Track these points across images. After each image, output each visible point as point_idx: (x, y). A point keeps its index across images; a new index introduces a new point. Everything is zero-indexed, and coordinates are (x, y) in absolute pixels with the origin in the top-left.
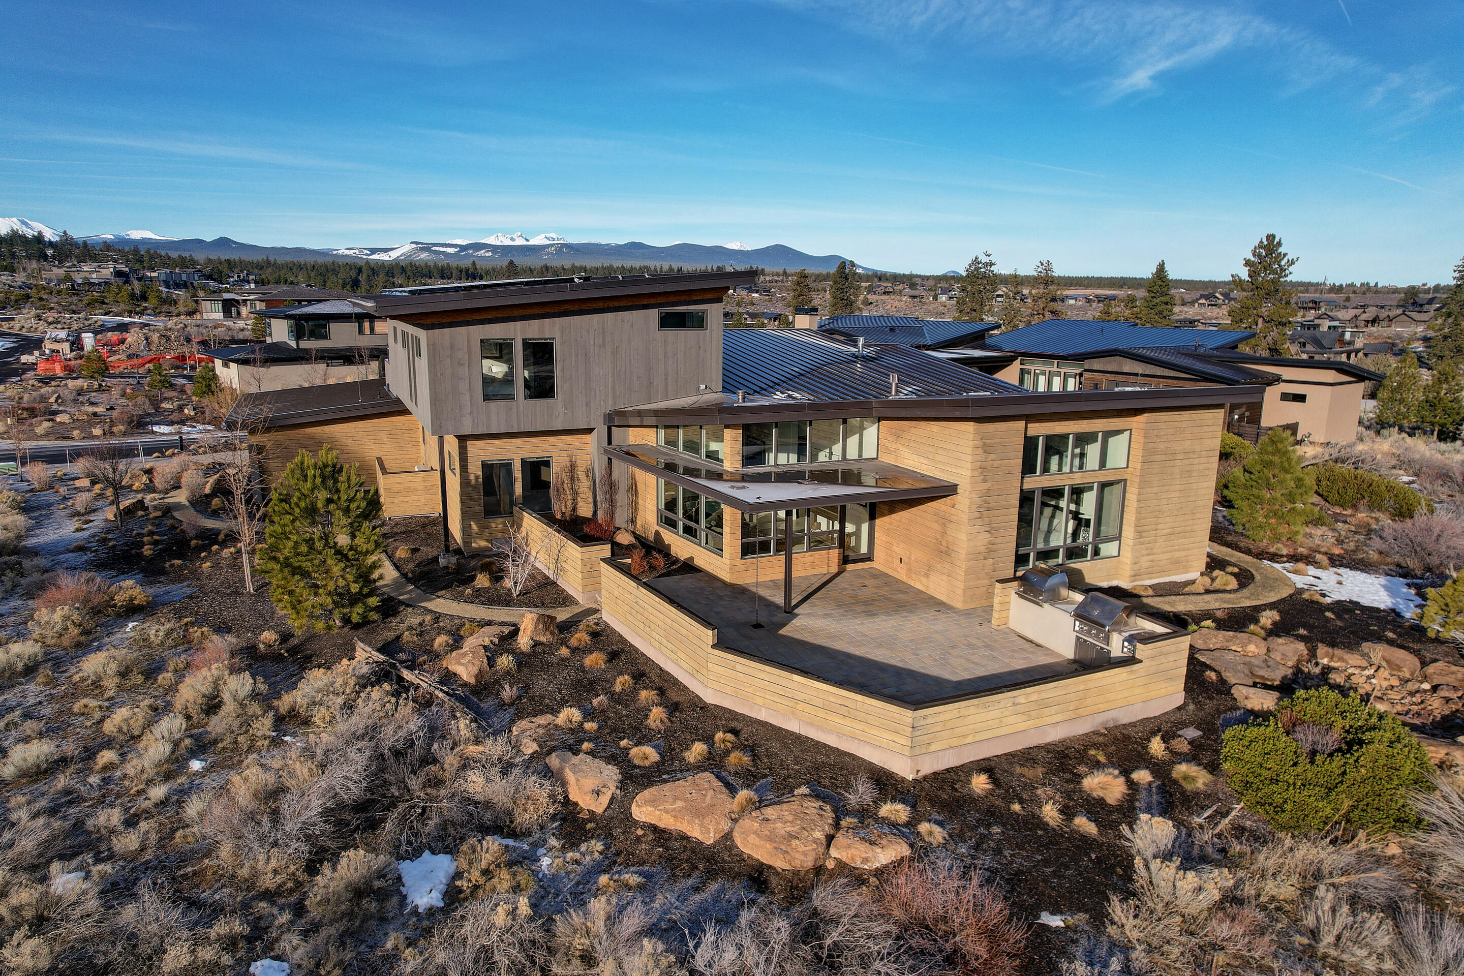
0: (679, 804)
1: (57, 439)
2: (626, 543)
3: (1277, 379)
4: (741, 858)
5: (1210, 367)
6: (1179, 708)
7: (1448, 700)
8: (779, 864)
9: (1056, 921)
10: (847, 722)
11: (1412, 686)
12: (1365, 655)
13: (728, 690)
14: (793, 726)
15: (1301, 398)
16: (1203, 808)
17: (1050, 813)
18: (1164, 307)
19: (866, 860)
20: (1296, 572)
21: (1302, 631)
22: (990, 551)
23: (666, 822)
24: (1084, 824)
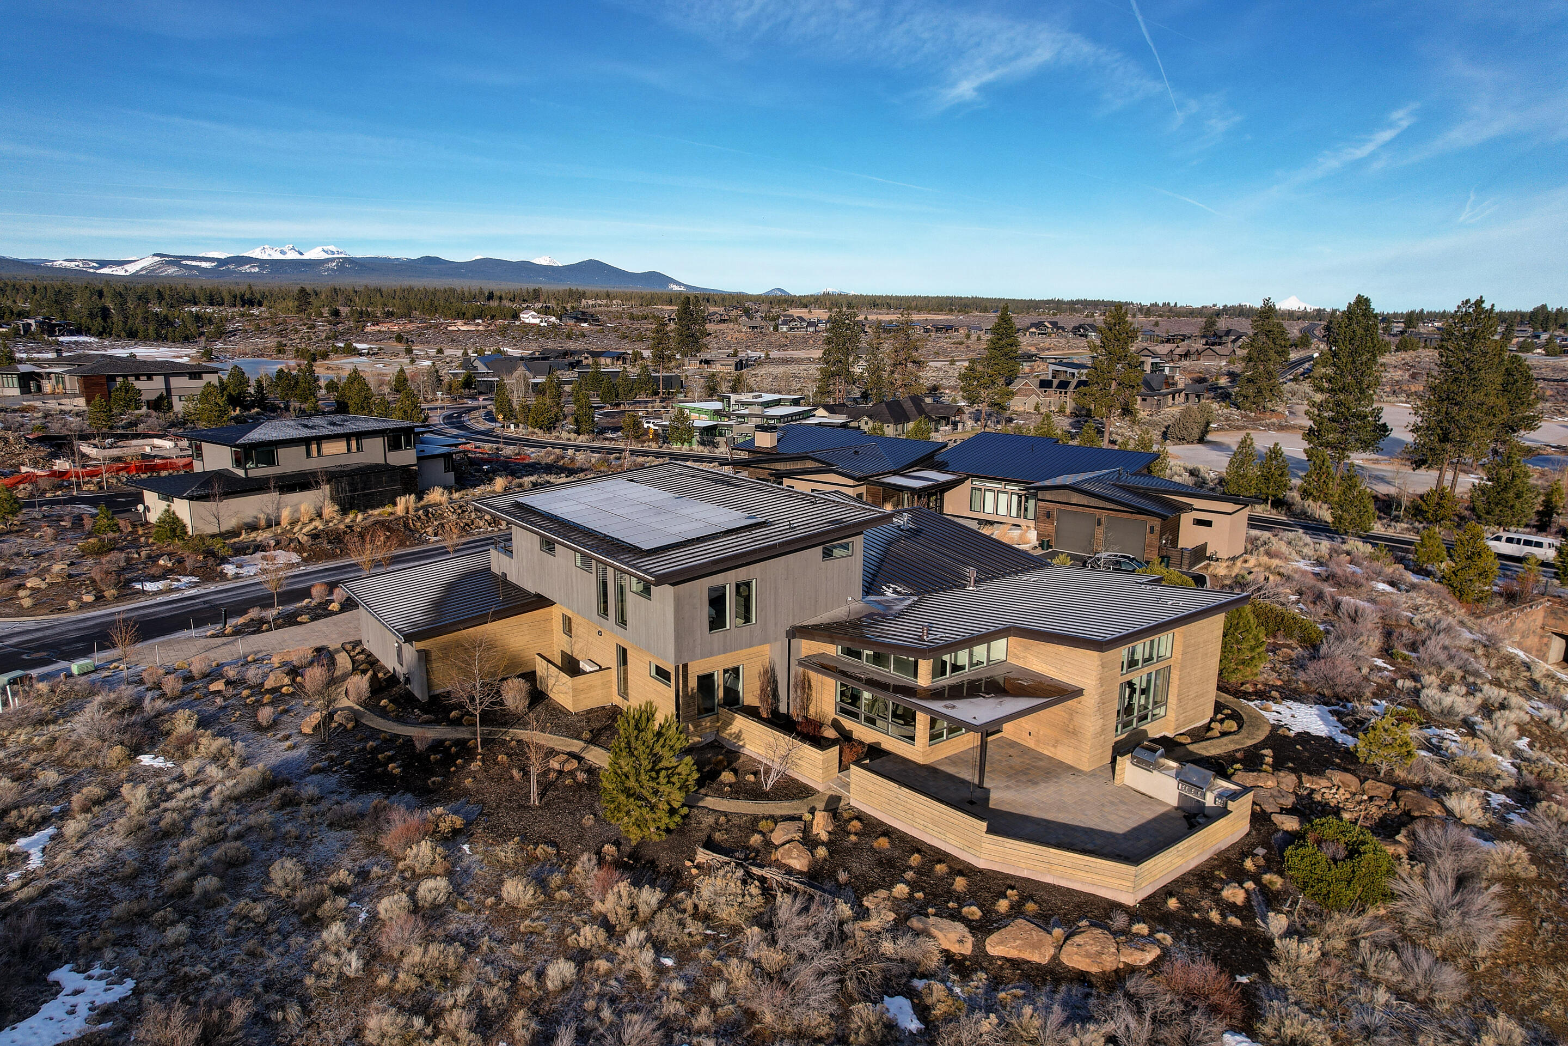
0: (1018, 942)
3: (1190, 508)
4: (1069, 970)
5: (1141, 500)
6: (1248, 834)
7: (1380, 807)
8: (1094, 969)
10: (1089, 875)
11: (1358, 798)
12: (1330, 779)
13: (997, 859)
15: (1208, 524)
17: (1215, 916)
21: (1291, 765)
22: (1103, 730)
23: (1013, 954)
24: (1234, 921)
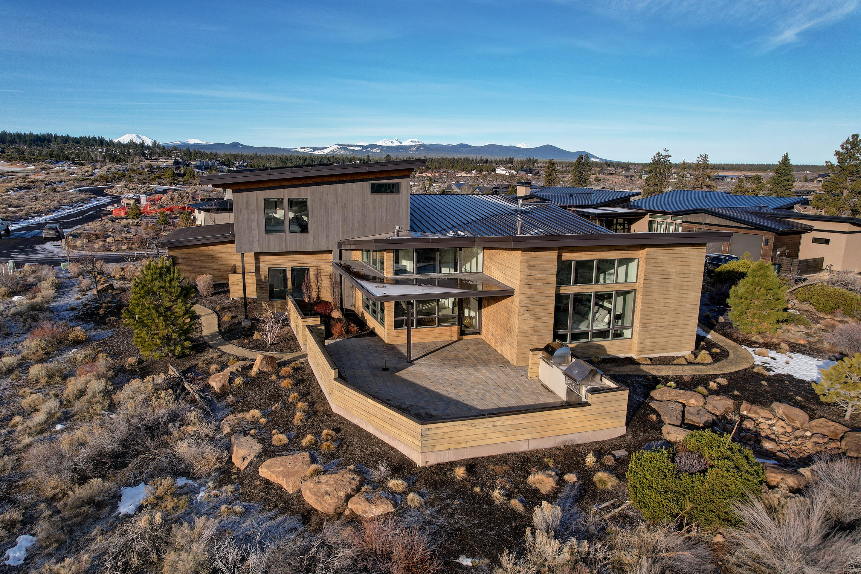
0: (281, 469)
1: (104, 251)
2: (336, 317)
3: (810, 229)
5: (761, 220)
6: (621, 437)
7: (816, 443)
9: (466, 562)
11: (798, 433)
12: (772, 411)
13: (342, 405)
14: (369, 429)
15: (827, 242)
16: (603, 501)
17: (497, 495)
18: (786, 183)
19: (365, 512)
20: (760, 354)
21: (736, 393)
22: (535, 331)
23: (273, 478)
24: (516, 504)
